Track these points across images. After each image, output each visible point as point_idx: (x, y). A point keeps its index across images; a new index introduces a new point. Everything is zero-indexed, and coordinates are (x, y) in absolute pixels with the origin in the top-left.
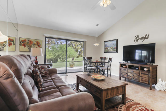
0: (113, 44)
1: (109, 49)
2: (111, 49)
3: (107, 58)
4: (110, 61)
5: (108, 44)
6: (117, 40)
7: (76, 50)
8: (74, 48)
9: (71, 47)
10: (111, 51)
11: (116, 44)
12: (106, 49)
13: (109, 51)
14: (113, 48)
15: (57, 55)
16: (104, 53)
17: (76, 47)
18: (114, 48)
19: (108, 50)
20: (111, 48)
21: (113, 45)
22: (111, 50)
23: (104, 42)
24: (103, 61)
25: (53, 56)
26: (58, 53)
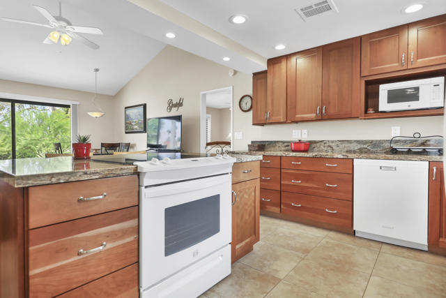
0: (139, 115)
1: (133, 124)
2: (136, 125)
5: (131, 114)
6: (145, 106)
11: (143, 114)
12: (128, 125)
13: (133, 129)
16: (126, 133)
18: (141, 123)
20: (136, 122)
22: (136, 127)
23: (126, 108)
25: (7, 146)
26: (29, 135)
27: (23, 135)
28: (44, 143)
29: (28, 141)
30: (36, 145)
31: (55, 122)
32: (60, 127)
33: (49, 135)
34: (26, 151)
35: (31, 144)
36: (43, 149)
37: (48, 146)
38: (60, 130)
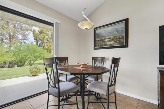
0: (117, 31)
1: (106, 40)
2: (110, 41)
3: (108, 59)
4: (116, 69)
5: (103, 32)
6: (127, 21)
7: (48, 51)
8: (46, 49)
9: (42, 47)
10: (110, 44)
11: (124, 29)
12: (99, 42)
13: (106, 45)
14: (117, 39)
15: (20, 57)
17: (48, 47)
18: (120, 38)
19: (103, 44)
20: (110, 38)
21: (116, 33)
23: (94, 29)
24: (98, 64)
25: (14, 58)
26: (23, 54)
27: (20, 54)
28: (29, 57)
29: (22, 56)
30: (26, 57)
31: (33, 48)
32: (35, 50)
33: (31, 54)
34: (22, 60)
35: (24, 57)
36: (28, 59)
37: (30, 58)
38: (35, 52)
